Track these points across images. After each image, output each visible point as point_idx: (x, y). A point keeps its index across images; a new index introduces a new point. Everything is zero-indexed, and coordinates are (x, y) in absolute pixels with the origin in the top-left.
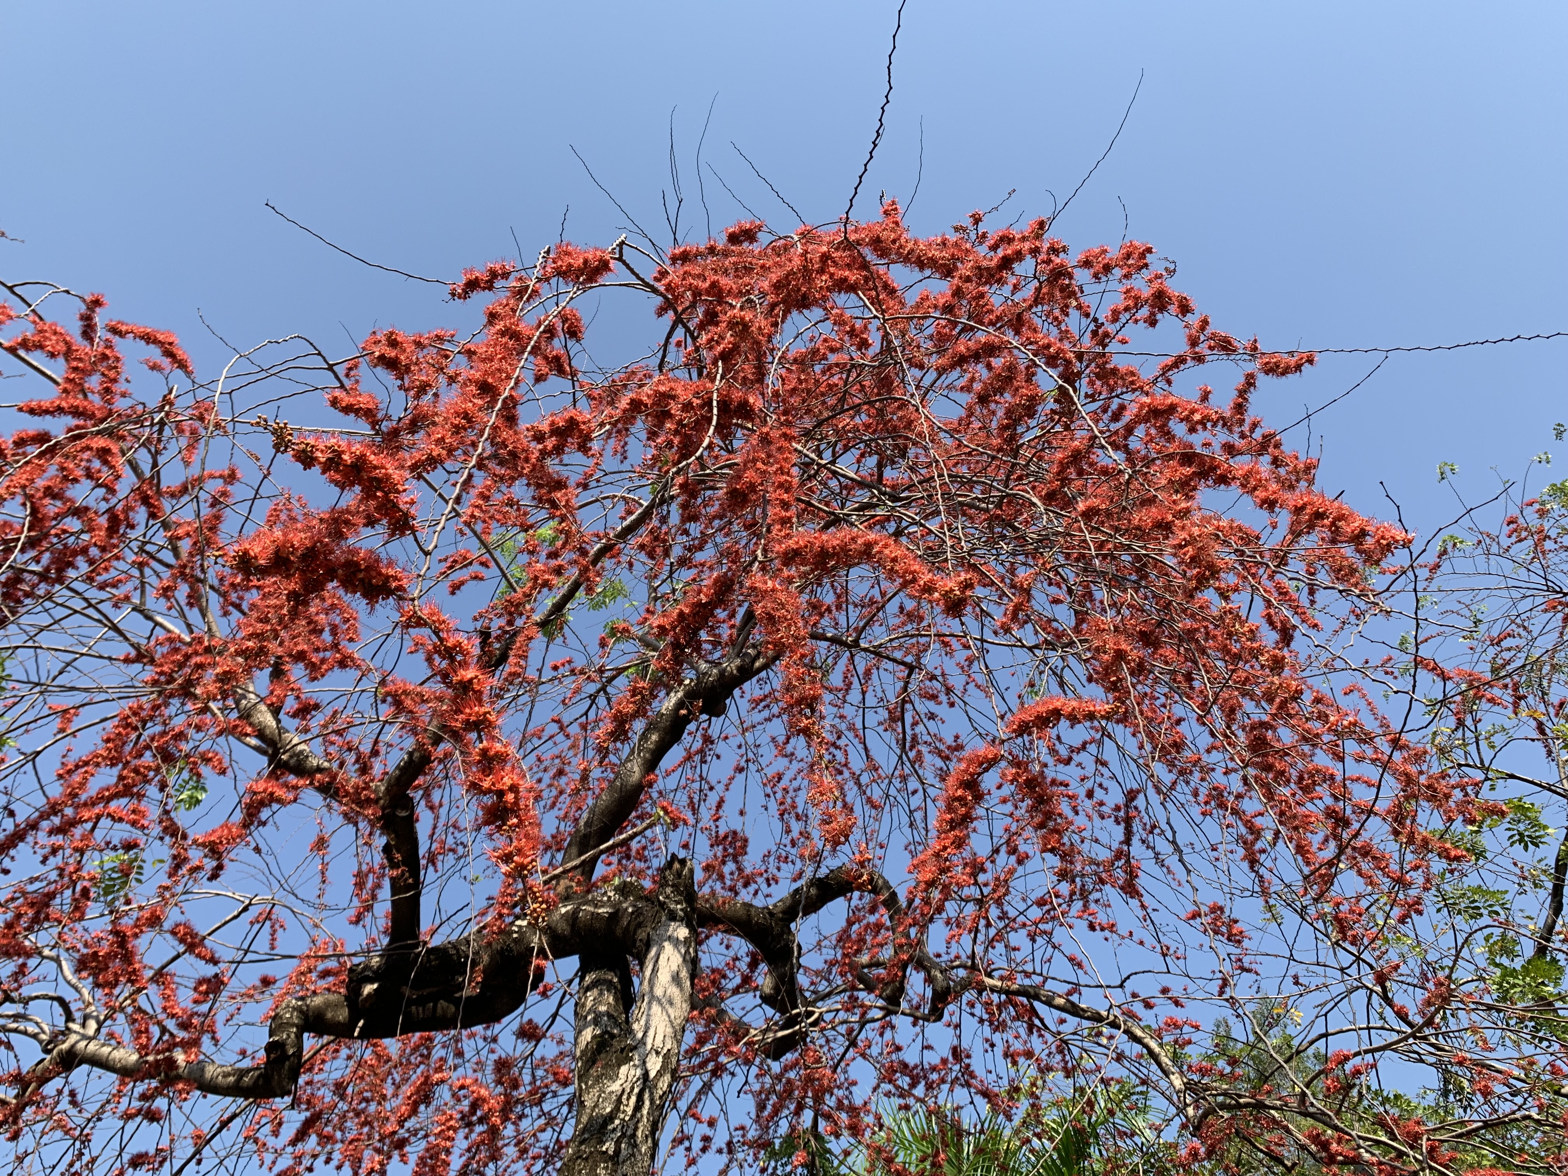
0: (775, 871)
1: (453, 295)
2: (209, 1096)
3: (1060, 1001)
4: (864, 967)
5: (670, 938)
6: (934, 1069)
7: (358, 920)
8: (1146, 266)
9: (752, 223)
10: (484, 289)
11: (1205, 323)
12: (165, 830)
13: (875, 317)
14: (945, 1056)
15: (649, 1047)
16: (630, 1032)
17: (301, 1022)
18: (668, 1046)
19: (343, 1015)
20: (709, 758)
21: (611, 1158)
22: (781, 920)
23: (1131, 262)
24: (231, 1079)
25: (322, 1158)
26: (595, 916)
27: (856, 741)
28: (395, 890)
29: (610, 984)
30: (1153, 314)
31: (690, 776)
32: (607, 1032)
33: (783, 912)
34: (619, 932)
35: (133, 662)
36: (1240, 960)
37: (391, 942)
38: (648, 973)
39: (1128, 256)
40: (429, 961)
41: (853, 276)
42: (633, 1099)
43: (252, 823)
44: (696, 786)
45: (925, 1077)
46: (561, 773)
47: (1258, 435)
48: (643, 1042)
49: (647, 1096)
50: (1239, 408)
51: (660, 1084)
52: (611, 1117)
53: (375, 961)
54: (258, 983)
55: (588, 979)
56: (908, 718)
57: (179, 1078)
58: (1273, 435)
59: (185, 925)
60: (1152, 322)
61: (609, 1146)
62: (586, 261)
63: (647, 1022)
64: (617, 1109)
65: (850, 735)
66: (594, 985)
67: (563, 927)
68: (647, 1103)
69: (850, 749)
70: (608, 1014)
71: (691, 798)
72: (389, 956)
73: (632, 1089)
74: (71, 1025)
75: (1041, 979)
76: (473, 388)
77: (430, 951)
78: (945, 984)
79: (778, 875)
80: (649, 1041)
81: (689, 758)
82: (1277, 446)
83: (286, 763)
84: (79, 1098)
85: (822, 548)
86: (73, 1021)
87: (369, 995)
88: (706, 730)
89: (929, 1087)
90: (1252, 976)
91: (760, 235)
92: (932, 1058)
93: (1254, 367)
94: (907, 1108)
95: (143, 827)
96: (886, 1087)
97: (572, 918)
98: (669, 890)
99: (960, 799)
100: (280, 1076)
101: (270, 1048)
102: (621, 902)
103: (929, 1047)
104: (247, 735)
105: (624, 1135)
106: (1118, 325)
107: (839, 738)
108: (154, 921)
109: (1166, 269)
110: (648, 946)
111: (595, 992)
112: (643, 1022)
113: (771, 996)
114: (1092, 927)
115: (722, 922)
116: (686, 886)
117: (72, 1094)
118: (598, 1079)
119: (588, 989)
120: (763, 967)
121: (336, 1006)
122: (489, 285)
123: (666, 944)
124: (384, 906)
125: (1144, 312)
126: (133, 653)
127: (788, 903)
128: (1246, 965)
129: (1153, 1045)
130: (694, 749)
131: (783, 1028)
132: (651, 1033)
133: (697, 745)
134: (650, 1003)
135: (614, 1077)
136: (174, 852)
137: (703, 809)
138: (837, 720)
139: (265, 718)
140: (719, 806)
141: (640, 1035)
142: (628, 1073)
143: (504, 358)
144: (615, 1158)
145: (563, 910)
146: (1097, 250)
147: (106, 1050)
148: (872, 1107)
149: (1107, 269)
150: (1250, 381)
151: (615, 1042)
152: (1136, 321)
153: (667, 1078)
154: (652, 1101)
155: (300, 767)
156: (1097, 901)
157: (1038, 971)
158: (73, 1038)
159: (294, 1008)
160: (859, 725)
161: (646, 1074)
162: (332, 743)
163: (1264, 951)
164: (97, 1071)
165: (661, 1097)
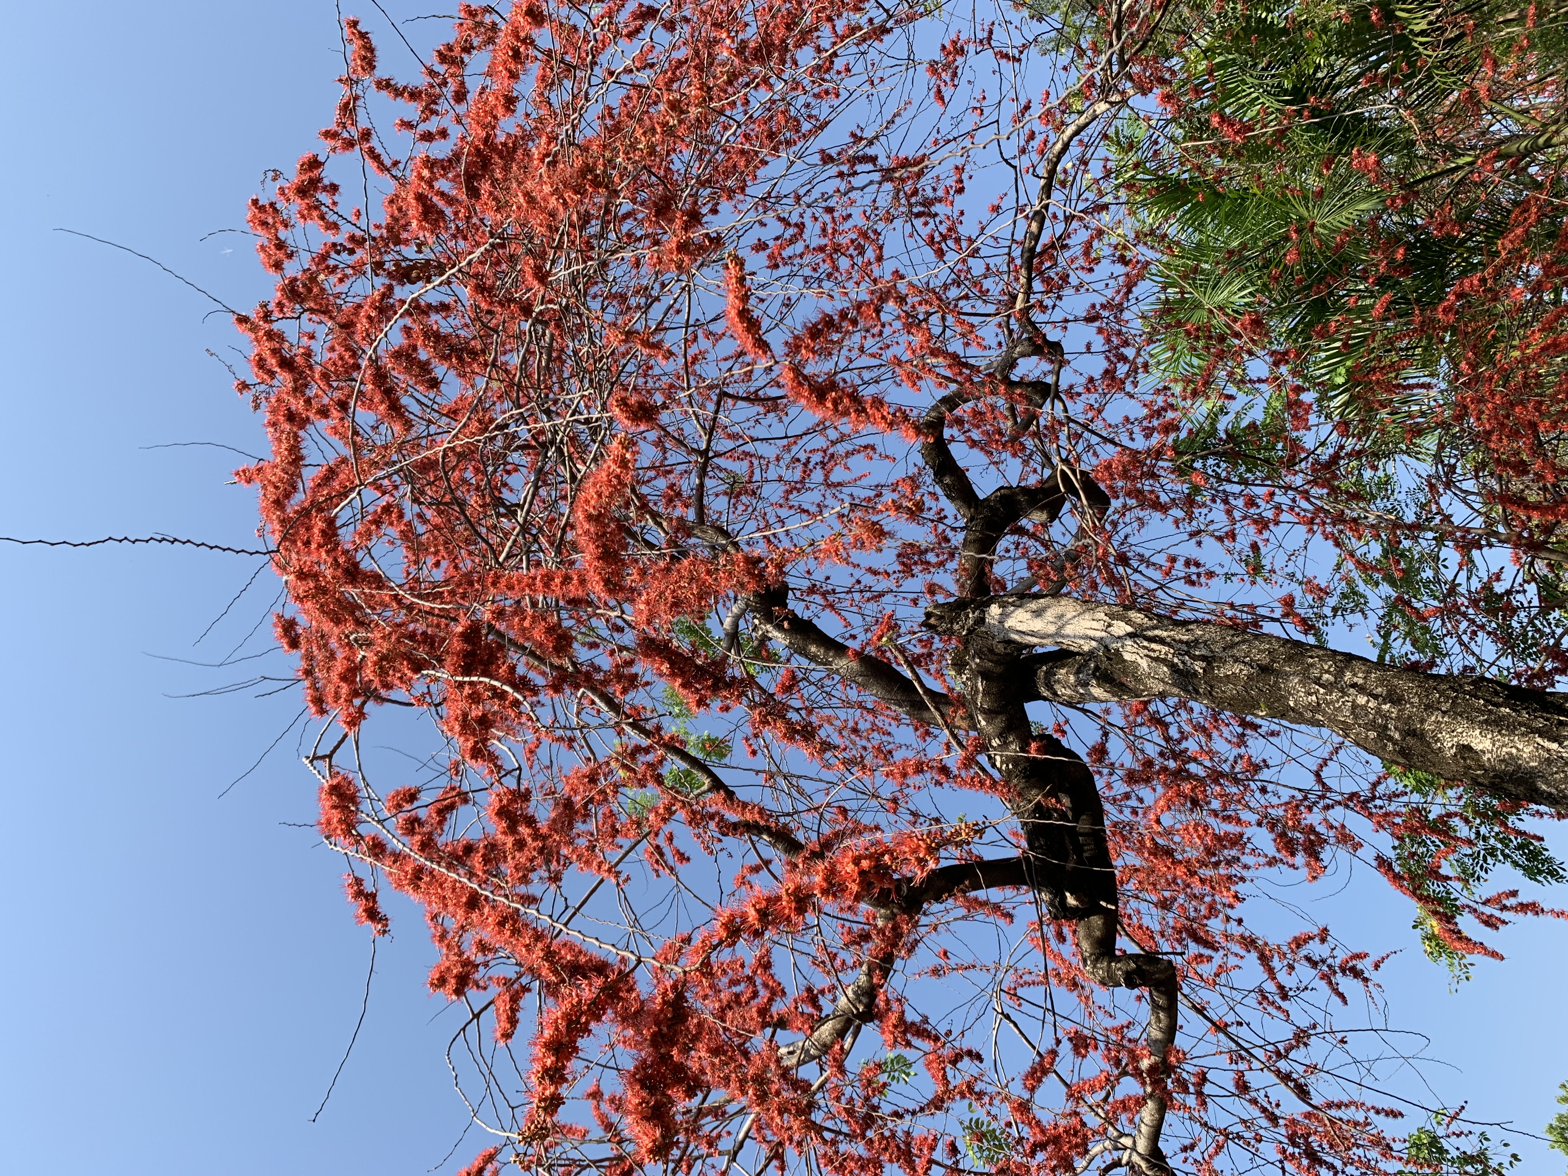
0: (932, 512)
1: (385, 932)
2: (1179, 1023)
3: (1034, 226)
4: (1016, 422)
5: (1001, 622)
6: (1108, 341)
7: (1009, 916)
8: (272, 205)
9: (275, 625)
10: (375, 902)
11: (329, 135)
12: (938, 1108)
13: (359, 494)
14: (1095, 330)
15: (1104, 634)
16: (1091, 653)
17: (1106, 959)
18: (1102, 616)
19: (1097, 921)
20: (830, 588)
21: (1209, 663)
22: (976, 509)
23: (270, 221)
24: (1162, 1015)
25: (1229, 911)
26: (986, 693)
27: (801, 443)
28: (977, 887)
29: (1050, 674)
30: (325, 189)
31: (848, 603)
32: (1094, 674)
33: (969, 508)
34: (999, 670)
35: (783, 1162)
36: (981, 41)
37: (1026, 884)
38: (1035, 640)
39: (264, 224)
40: (1041, 847)
41: (319, 524)
42: (1154, 646)
43: (925, 1030)
44: (857, 596)
45: (1117, 348)
46: (855, 731)
47: (441, 69)
48: (1100, 640)
49: (1150, 633)
50: (414, 95)
51: (1139, 621)
52: (1172, 666)
53: (1045, 896)
54: (1076, 993)
55: (1046, 693)
56: (774, 392)
57: (1165, 1060)
58: (440, 53)
59: (1027, 1079)
60: (334, 188)
61: (1198, 667)
62: (334, 807)
63: (1081, 638)
64: (1164, 661)
65: (795, 449)
66: (1050, 687)
67: (1000, 722)
68: (1157, 632)
69: (809, 447)
70: (1077, 673)
71: (869, 600)
72: (1039, 884)
73: (1145, 648)
74: (1124, 1162)
75: (1014, 246)
76: (474, 916)
77: (1032, 847)
78: (1026, 343)
79: (934, 509)
80: (1099, 634)
81: (832, 606)
82: (450, 48)
83: (866, 1006)
84: (1187, 1142)
85: (599, 558)
86: (1120, 1160)
87: (1076, 899)
88: (802, 592)
89: (1126, 343)
90: (996, 28)
91: (287, 616)
92: (1099, 343)
93: (368, 80)
94: (1146, 366)
95: (935, 1139)
96: (1129, 387)
97: (989, 714)
98: (956, 627)
99: (835, 403)
100: (1154, 973)
101: (1131, 985)
102: (971, 669)
103: (1088, 346)
104: (842, 1048)
105: (1187, 653)
106: (341, 222)
107: (798, 460)
108: (1023, 1107)
109: (274, 179)
110: (1010, 642)
111: (1057, 687)
112: (1082, 642)
113: (1049, 513)
114: (961, 191)
115: (983, 569)
116: (951, 611)
117: (1185, 1149)
118: (1138, 680)
119: (1055, 694)
120: (1024, 522)
121: (1088, 927)
122: (371, 897)
123: (1007, 625)
124: (994, 894)
125: (323, 197)
126: (775, 1163)
127: (959, 503)
128: (986, 35)
129: (1070, 131)
130: (822, 601)
131: (1079, 498)
132: (1091, 633)
133: (818, 599)
134: (1063, 637)
135: (1135, 665)
136: (958, 1097)
137: (878, 588)
138: (781, 463)
139: (826, 1031)
140: (875, 573)
141: (1094, 644)
142: (1131, 653)
143: (441, 885)
144: (1209, 660)
145: (983, 723)
146: (262, 255)
147: (1144, 1129)
148: (1148, 398)
149: (280, 245)
150: (385, 85)
151: (1103, 667)
152: (335, 203)
153: (1133, 614)
154: (1155, 628)
155: (869, 993)
156: (934, 190)
157: (1006, 250)
158: (1136, 1158)
159: (1094, 967)
160: (785, 442)
161: (1131, 635)
162: (844, 962)
163: (971, 15)
164: (1165, 1129)
165: (1150, 619)
